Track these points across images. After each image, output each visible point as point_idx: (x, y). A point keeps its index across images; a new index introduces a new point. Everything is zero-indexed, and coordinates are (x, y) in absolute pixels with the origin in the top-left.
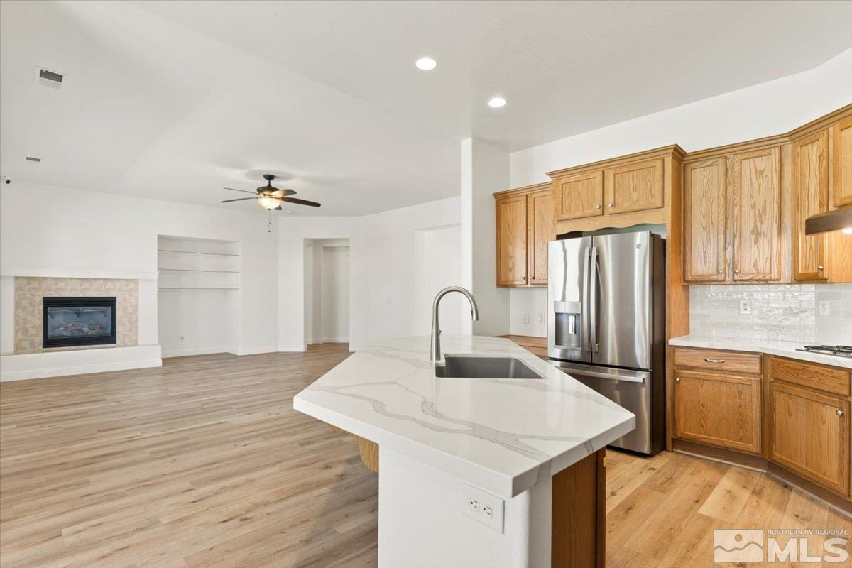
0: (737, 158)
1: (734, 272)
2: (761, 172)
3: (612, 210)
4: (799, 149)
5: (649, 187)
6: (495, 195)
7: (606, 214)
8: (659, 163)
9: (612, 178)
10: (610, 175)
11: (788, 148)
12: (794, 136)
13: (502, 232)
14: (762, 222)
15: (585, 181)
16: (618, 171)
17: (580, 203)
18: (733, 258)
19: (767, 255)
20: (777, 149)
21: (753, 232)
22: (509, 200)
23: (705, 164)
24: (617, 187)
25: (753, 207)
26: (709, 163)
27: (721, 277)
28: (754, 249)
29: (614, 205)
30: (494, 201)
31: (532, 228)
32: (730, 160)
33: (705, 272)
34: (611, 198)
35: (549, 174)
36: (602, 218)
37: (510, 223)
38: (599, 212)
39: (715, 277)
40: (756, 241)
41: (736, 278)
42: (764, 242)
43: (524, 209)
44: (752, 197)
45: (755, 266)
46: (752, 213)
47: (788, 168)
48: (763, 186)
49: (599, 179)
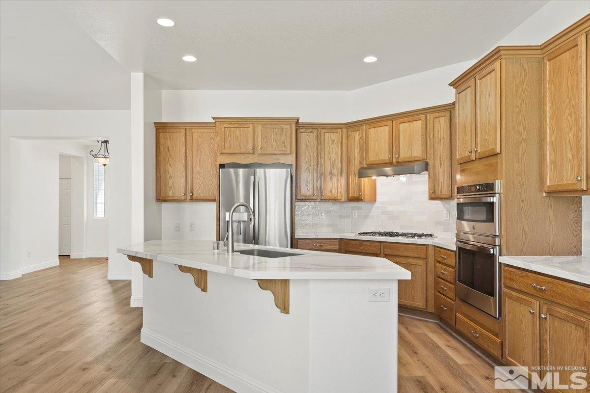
0: (323, 131)
1: (321, 195)
2: (333, 141)
3: (260, 152)
4: (350, 132)
5: (283, 140)
6: (156, 124)
7: (256, 154)
8: (288, 127)
9: (260, 130)
10: (259, 128)
11: (345, 130)
12: (347, 126)
13: (162, 155)
14: (334, 168)
15: (241, 129)
16: (264, 126)
17: (238, 144)
18: (321, 187)
19: (336, 186)
20: (340, 130)
21: (330, 173)
22: (171, 130)
23: (308, 131)
24: (263, 137)
25: (330, 159)
26: (310, 131)
27: (315, 198)
28: (330, 182)
29: (262, 148)
30: (154, 128)
31: (191, 155)
32: (320, 131)
33: (307, 194)
34: (260, 144)
35: (214, 118)
36: (252, 156)
37: (170, 149)
38: (251, 151)
39: (312, 197)
40: (331, 178)
41: (322, 198)
42: (335, 179)
43: (184, 139)
44: (329, 154)
45: (331, 192)
46: (329, 162)
47: (345, 141)
48: (334, 149)
49: (251, 129)
